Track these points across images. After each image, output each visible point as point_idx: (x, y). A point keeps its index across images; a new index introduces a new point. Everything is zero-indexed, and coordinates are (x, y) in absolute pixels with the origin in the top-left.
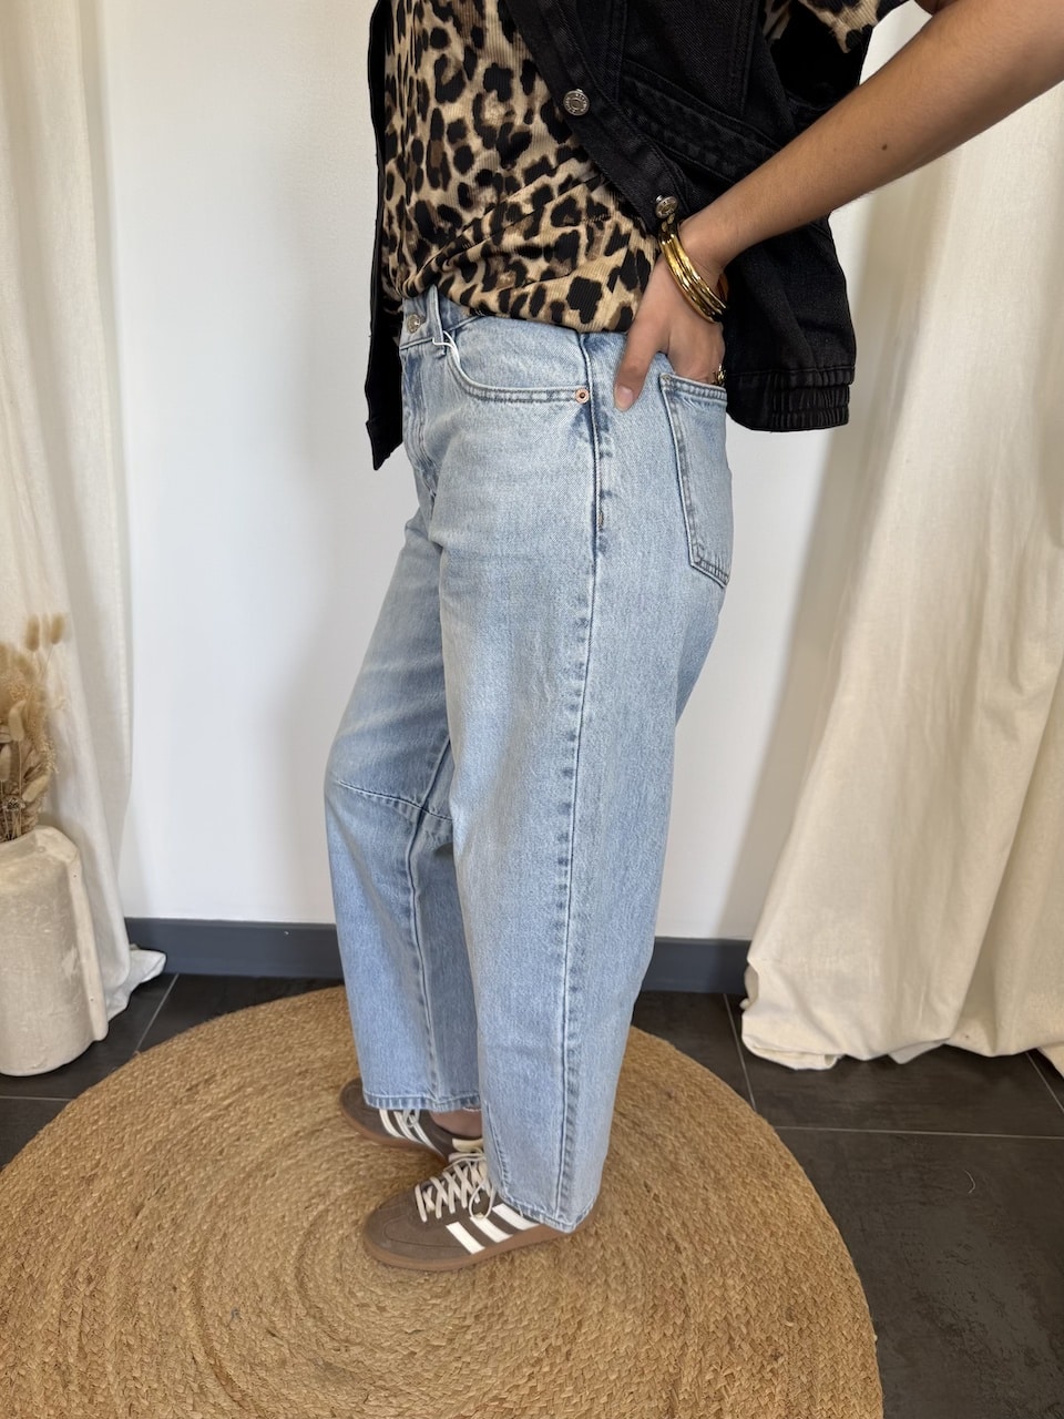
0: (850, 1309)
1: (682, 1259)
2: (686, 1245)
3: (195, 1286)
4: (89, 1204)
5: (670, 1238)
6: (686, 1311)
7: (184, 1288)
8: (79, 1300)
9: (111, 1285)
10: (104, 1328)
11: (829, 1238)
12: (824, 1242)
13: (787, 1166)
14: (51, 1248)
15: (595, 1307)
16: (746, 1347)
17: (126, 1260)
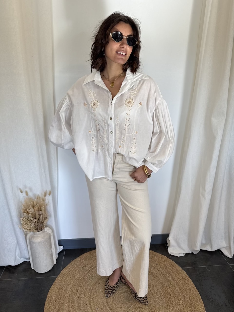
0: (201, 306)
1: (172, 297)
2: (172, 295)
3: (90, 305)
4: (69, 289)
5: (169, 293)
6: (173, 307)
7: (88, 304)
8: (71, 307)
9: (76, 304)
11: (197, 293)
12: (196, 294)
13: (189, 280)
15: (157, 306)
17: (77, 299)
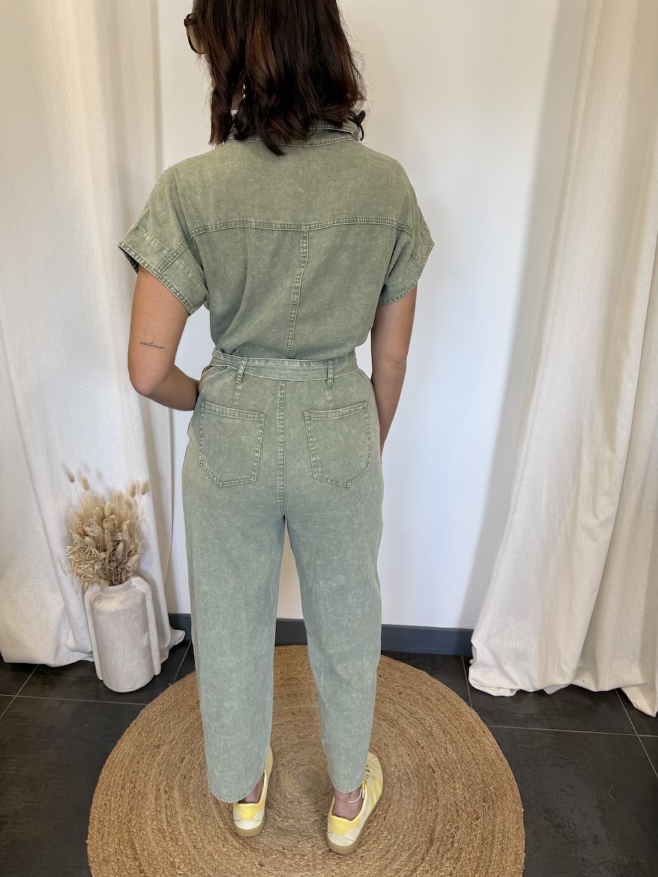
0: (512, 798)
2: (437, 770)
4: (160, 758)
5: (430, 766)
6: (437, 799)
8: (163, 801)
9: (176, 794)
10: (177, 813)
11: (503, 766)
13: (484, 732)
14: (146, 779)
16: (465, 815)
17: (181, 783)
